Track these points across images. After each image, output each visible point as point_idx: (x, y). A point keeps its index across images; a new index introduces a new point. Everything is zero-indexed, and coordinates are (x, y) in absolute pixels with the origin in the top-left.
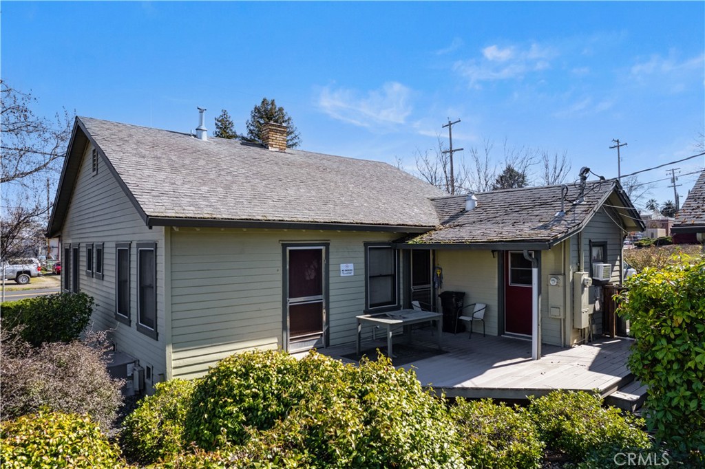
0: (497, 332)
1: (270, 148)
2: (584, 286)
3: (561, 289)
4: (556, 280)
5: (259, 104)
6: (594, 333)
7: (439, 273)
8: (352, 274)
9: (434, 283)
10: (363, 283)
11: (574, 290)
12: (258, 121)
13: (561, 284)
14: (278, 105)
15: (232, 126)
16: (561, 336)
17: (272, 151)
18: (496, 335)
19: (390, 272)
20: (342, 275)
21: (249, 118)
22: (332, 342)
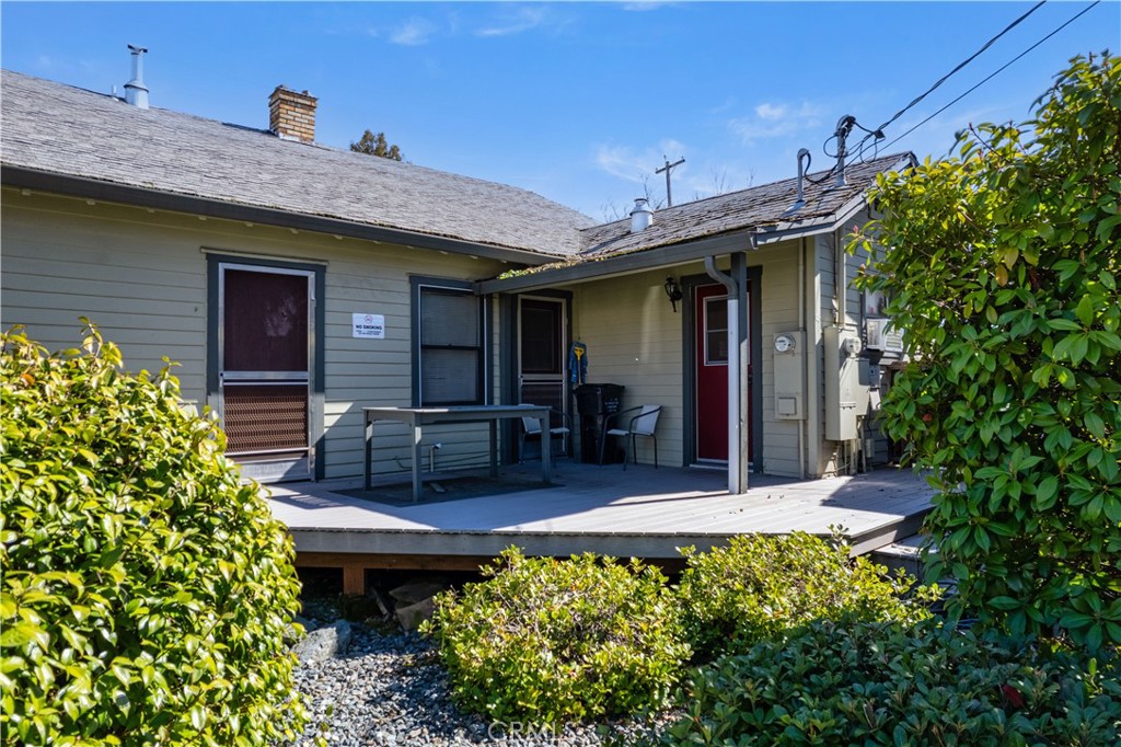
0: (682, 460)
1: (281, 135)
2: (845, 353)
3: (799, 359)
4: (787, 342)
6: (869, 456)
7: (579, 354)
8: (382, 336)
9: (570, 374)
10: (408, 358)
11: (825, 361)
13: (799, 349)
16: (799, 456)
17: (283, 140)
18: (680, 465)
19: (472, 342)
20: (356, 335)
22: (329, 471)
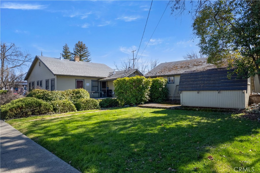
1: (76, 61)
5: (77, 43)
7: (108, 86)
8: (89, 85)
9: (107, 89)
10: (91, 87)
12: (77, 48)
14: (83, 43)
15: (69, 49)
19: (97, 86)
21: (74, 47)
